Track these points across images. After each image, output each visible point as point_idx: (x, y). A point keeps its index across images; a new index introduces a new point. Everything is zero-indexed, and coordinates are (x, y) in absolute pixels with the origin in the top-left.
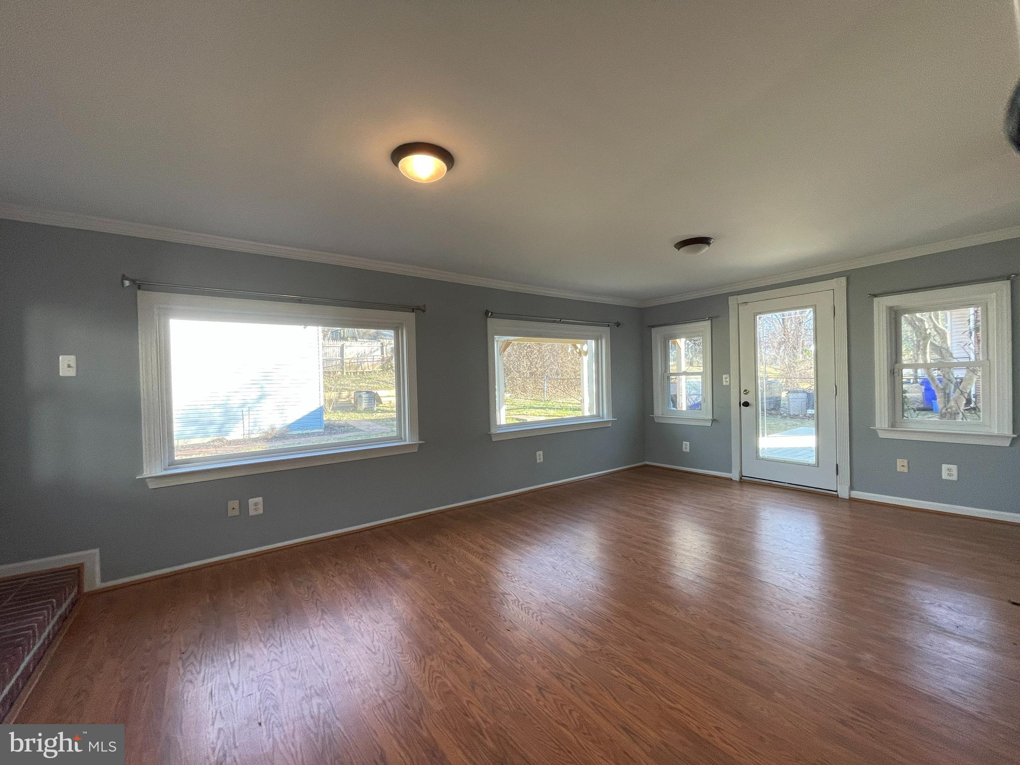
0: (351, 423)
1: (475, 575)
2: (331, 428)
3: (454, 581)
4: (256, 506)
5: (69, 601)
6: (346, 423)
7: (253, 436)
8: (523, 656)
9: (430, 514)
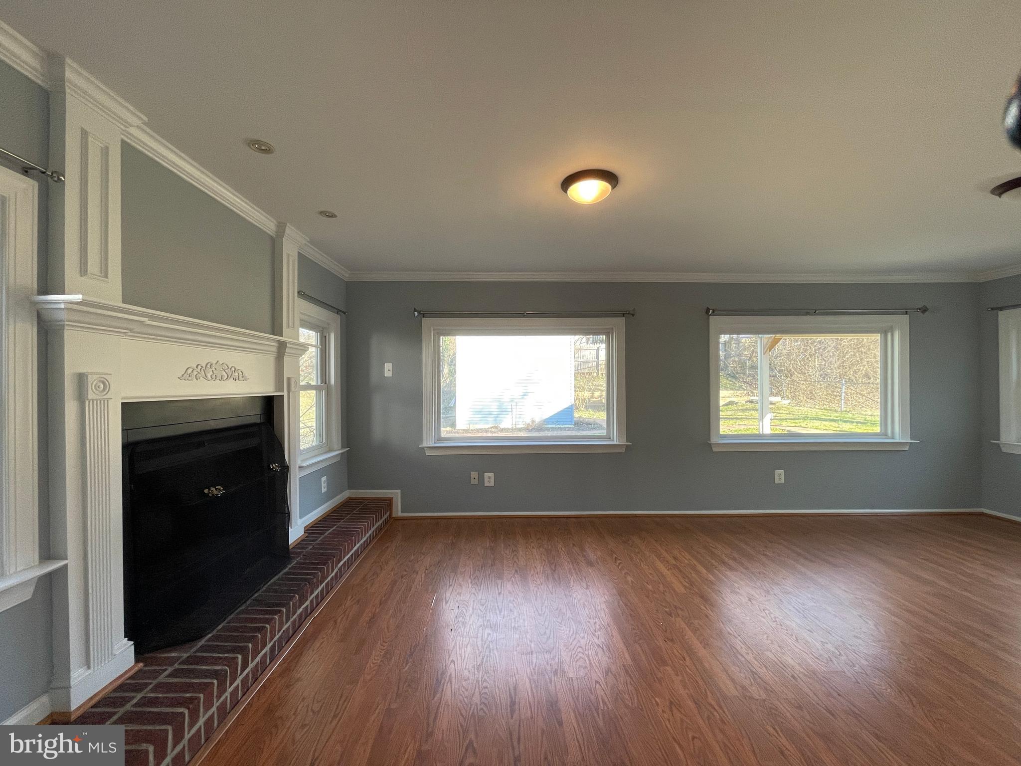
0: (598, 421)
1: (655, 581)
2: (579, 424)
3: (632, 581)
4: (489, 478)
5: (383, 519)
6: (594, 421)
7: (518, 426)
8: (668, 668)
9: (636, 516)
